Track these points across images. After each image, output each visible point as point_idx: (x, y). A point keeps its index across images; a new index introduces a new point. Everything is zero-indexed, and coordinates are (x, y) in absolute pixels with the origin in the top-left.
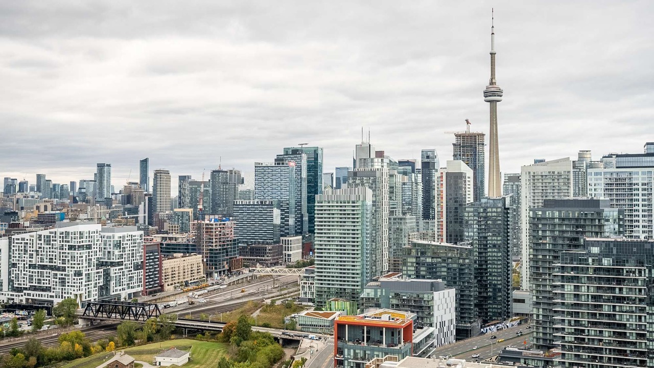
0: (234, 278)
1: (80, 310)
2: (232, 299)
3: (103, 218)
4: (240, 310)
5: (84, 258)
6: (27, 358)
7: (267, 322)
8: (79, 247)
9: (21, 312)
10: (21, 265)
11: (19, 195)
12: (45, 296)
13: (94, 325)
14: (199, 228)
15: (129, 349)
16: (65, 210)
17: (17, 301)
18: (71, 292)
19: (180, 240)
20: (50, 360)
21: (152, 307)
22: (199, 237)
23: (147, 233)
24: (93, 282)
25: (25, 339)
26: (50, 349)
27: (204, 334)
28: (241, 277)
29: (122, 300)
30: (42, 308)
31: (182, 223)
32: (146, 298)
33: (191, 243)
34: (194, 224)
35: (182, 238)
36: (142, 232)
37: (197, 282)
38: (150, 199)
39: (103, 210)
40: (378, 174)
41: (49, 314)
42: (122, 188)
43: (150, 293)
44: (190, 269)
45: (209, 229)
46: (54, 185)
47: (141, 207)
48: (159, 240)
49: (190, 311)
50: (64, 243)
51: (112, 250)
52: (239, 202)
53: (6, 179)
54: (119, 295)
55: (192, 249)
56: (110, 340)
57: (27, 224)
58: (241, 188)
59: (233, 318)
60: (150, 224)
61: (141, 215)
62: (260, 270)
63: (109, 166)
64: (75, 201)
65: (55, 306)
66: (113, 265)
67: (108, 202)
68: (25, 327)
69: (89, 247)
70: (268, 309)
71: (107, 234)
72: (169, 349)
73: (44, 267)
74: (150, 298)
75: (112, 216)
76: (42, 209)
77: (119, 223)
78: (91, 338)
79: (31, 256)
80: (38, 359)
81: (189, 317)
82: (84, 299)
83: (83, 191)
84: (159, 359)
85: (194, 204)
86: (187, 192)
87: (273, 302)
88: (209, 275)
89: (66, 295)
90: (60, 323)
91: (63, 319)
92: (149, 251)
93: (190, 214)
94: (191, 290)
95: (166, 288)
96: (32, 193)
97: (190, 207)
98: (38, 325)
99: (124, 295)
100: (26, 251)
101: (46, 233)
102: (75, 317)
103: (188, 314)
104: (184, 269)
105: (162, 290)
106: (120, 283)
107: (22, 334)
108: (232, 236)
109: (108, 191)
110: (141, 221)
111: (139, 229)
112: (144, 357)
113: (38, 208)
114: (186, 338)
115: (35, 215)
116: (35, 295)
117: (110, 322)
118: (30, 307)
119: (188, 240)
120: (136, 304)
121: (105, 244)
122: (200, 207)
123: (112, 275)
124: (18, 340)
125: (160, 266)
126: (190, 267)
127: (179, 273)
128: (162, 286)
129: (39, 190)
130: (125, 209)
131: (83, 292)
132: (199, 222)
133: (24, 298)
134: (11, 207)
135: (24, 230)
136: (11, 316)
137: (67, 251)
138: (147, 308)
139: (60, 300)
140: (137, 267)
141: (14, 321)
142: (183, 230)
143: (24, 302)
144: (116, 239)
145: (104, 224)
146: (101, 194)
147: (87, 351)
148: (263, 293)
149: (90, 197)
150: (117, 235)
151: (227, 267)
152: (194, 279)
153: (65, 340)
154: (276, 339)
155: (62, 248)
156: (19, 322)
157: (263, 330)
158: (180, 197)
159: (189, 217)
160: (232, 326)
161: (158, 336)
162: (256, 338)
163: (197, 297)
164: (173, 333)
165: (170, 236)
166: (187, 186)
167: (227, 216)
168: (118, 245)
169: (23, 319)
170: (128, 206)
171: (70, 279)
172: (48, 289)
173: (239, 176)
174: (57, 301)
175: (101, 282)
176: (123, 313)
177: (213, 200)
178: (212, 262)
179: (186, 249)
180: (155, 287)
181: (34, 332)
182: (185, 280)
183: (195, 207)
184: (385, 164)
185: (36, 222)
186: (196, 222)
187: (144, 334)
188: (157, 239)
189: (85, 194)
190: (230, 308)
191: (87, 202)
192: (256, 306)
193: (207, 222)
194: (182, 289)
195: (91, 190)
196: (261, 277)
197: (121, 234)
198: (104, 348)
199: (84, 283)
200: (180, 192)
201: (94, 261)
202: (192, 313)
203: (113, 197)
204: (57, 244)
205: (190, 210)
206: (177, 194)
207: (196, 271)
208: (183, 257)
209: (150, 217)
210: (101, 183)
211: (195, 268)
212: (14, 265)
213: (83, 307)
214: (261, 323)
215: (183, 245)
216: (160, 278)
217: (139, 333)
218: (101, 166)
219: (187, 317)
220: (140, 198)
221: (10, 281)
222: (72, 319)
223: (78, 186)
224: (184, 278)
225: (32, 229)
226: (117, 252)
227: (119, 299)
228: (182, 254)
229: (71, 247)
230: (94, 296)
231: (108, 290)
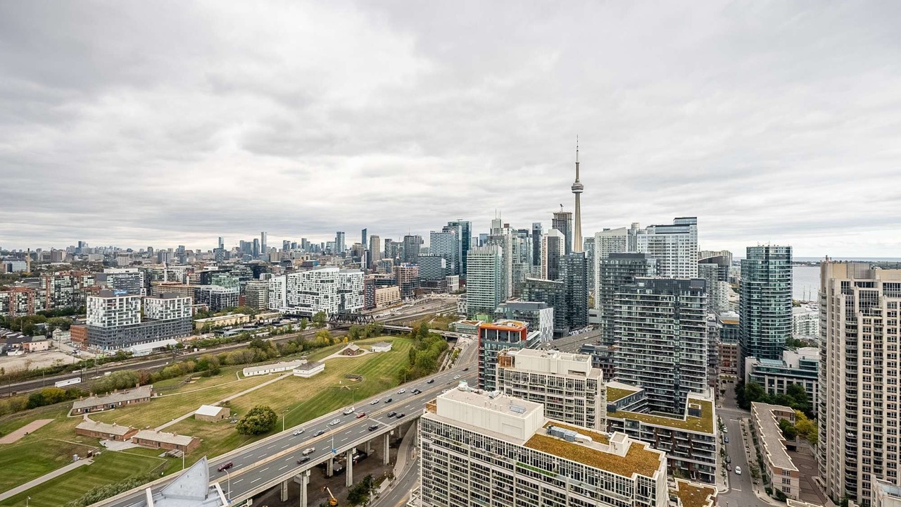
0: (418, 300)
1: (328, 318)
2: (417, 313)
3: (341, 264)
4: (422, 319)
5: (330, 288)
6: (297, 346)
7: (437, 326)
8: (327, 281)
9: (294, 319)
10: (293, 292)
11: (292, 251)
12: (306, 310)
13: (335, 327)
14: (397, 270)
15: (356, 342)
16: (318, 260)
17: (291, 313)
18: (322, 308)
20: (311, 347)
21: (370, 317)
22: (397, 275)
23: (366, 273)
24: (335, 302)
25: (296, 335)
26: (310, 341)
27: (400, 334)
28: (422, 299)
29: (352, 313)
30: (306, 317)
31: (387, 267)
32: (366, 312)
33: (392, 279)
34: (394, 268)
35: (387, 276)
36: (363, 273)
37: (396, 302)
38: (368, 253)
39: (339, 260)
40: (505, 238)
41: (310, 320)
42: (351, 246)
43: (368, 309)
44: (392, 295)
45: (403, 270)
46: (312, 245)
47: (363, 257)
48: (373, 277)
49: (392, 320)
50: (318, 279)
51: (345, 283)
52: (421, 255)
53: (284, 241)
54: (350, 310)
55: (393, 283)
56: (345, 336)
57: (296, 267)
58: (422, 246)
59: (418, 325)
60: (368, 268)
61: (363, 262)
62: (433, 296)
63: (343, 233)
64: (324, 254)
65: (313, 315)
66: (346, 292)
67: (343, 255)
68: (296, 328)
69: (332, 281)
70: (437, 319)
71: (343, 274)
72: (379, 342)
73: (306, 293)
74: (368, 311)
75: (346, 263)
76: (305, 259)
77: (350, 267)
78: (334, 335)
79: (299, 286)
80: (304, 346)
81: (392, 323)
82: (329, 312)
83: (329, 248)
84: (374, 348)
85: (394, 256)
86: (389, 249)
87: (442, 315)
88: (403, 298)
89: (319, 310)
90: (316, 325)
91: (318, 323)
92: (367, 283)
94: (392, 307)
95: (378, 306)
96: (299, 250)
97: (392, 258)
98: (303, 326)
99: (353, 310)
100: (296, 283)
101: (308, 273)
102: (325, 322)
104: (388, 295)
105: (375, 307)
106: (350, 302)
107: (294, 332)
108: (417, 275)
109: (343, 248)
110: (363, 266)
111: (362, 271)
112: (365, 346)
113: (303, 258)
114: (389, 336)
115: (301, 262)
116: (302, 309)
117: (343, 326)
118: (298, 316)
119: (390, 277)
120: (360, 315)
121: (342, 280)
122: (398, 258)
123: (346, 298)
124: (292, 335)
125: (374, 293)
126: (391, 293)
127: (385, 297)
128: (375, 305)
129: (303, 248)
130: (353, 259)
131: (329, 308)
132: (397, 266)
133: (295, 311)
134: (287, 257)
135: (295, 271)
136: (288, 321)
137: (320, 284)
138: (366, 318)
139: (316, 312)
140: (360, 293)
141: (290, 324)
142: (388, 271)
143: (295, 313)
144: (348, 276)
145: (341, 268)
146: (339, 251)
147: (332, 342)
148: (435, 309)
149: (332, 252)
150: (349, 274)
151: (414, 294)
152: (394, 301)
153: (319, 335)
154: (443, 337)
155: (316, 282)
156: (292, 325)
157: (435, 331)
158: (385, 252)
159: (391, 263)
160: (417, 329)
161: (373, 334)
162: (431, 336)
163: (396, 311)
164: (382, 332)
165: (380, 275)
166: (390, 245)
167: (414, 263)
168: (349, 280)
169: (295, 323)
170: (355, 257)
171: (322, 300)
172: (309, 306)
173: (421, 239)
174: (314, 313)
175: (340, 302)
176: (352, 320)
177: (406, 254)
178: (405, 291)
179: (389, 283)
180: (371, 305)
181: (301, 331)
183: (395, 258)
184: (510, 232)
185: (301, 266)
186: (395, 266)
187: (365, 333)
188: (372, 276)
189: (330, 250)
190: (415, 318)
191: (331, 254)
192: (431, 317)
193: (402, 266)
194: (387, 307)
195: (333, 247)
196: (434, 300)
197: (351, 274)
198: (342, 341)
199: (330, 303)
200: (386, 248)
201: (335, 289)
203: (346, 252)
204: (314, 279)
205: (392, 260)
206: (384, 250)
207: (395, 296)
209: (368, 264)
210: (339, 243)
211: (395, 294)
212: (289, 292)
213: (329, 316)
214: (434, 327)
215: (388, 280)
216: (374, 300)
217: (362, 333)
218: (339, 234)
219: (390, 323)
220: (362, 252)
221: (287, 301)
222: (323, 324)
223: (325, 246)
224: (388, 300)
225: (299, 270)
226: (348, 284)
227: (350, 312)
228: (387, 286)
229: (322, 281)
230: (336, 311)
231: (343, 307)
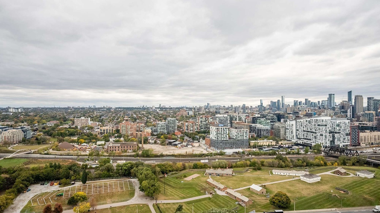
3: (332, 115)
5: (324, 129)
6: (303, 163)
8: (322, 125)
9: (300, 147)
10: (300, 130)
11: (299, 106)
12: (309, 142)
13: (328, 155)
14: (379, 120)
15: (344, 167)
16: (316, 112)
17: (299, 142)
18: (319, 142)
19: (368, 125)
20: (311, 165)
21: (355, 152)
22: (379, 124)
23: (352, 121)
24: (328, 139)
25: (302, 156)
26: (311, 161)
29: (340, 147)
30: (308, 146)
31: (370, 118)
32: (351, 148)
33: (374, 126)
34: (376, 118)
35: (370, 124)
36: (349, 121)
37: (378, 143)
38: (353, 108)
39: (331, 112)
41: (310, 148)
42: (340, 103)
43: (354, 146)
44: (374, 138)
46: (312, 103)
47: (349, 111)
48: (358, 124)
49: (374, 156)
50: (316, 124)
51: (335, 127)
53: (294, 101)
54: (339, 145)
55: (375, 129)
56: (335, 162)
57: (302, 116)
60: (353, 117)
61: (349, 114)
63: (334, 94)
64: (320, 108)
65: (313, 146)
66: (336, 133)
68: (302, 152)
69: (326, 125)
71: (333, 121)
72: (363, 170)
73: (308, 132)
74: (353, 148)
75: (336, 114)
76: (307, 111)
77: (339, 117)
78: (327, 160)
79: (304, 128)
80: (307, 164)
82: (324, 145)
83: (323, 104)
84: (358, 173)
86: (372, 104)
89: (317, 143)
90: (315, 152)
91: (316, 151)
92: (353, 128)
93: (374, 114)
94: (374, 147)
95: (361, 144)
96: (304, 106)
97: (374, 111)
98: (306, 152)
99: (341, 145)
100: (302, 126)
101: (309, 119)
102: (321, 151)
103: (374, 157)
104: (371, 137)
105: (359, 145)
106: (339, 140)
107: (301, 154)
109: (333, 104)
110: (349, 116)
111: (348, 119)
112: (351, 171)
113: (306, 111)
114: (372, 167)
115: (305, 113)
116: (305, 141)
117: (335, 155)
118: (303, 145)
119: (373, 125)
120: (347, 149)
121: (333, 125)
123: (336, 137)
124: (299, 156)
125: (358, 135)
126: (374, 137)
127: (368, 139)
128: (360, 144)
129: (306, 104)
130: (341, 112)
131: (324, 142)
132: (379, 117)
133: (301, 142)
134: (296, 110)
135: (301, 118)
136: (297, 147)
137: (317, 126)
138: (352, 152)
139: (315, 144)
140: (347, 135)
141: (298, 149)
142: (370, 120)
143: (301, 143)
144: (337, 123)
145: (332, 117)
146: (331, 106)
147: (325, 164)
149: (326, 107)
150: (338, 122)
152: (376, 142)
153: (317, 159)
155: (315, 125)
156: (300, 150)
158: (368, 107)
159: (373, 115)
161: (358, 164)
163: (378, 150)
164: (365, 164)
165: (363, 123)
168: (338, 125)
169: (301, 149)
170: (343, 110)
171: (318, 137)
172: (310, 140)
174: (313, 144)
175: (331, 139)
176: (341, 152)
179: (371, 129)
180: (356, 143)
181: (305, 154)
182: (371, 142)
183: (376, 111)
185: (305, 116)
186: (377, 117)
187: (351, 162)
188: (357, 124)
189: (324, 106)
191: (325, 108)
194: (369, 146)
195: (326, 104)
197: (340, 121)
198: (333, 165)
199: (324, 139)
200: (368, 104)
201: (328, 131)
202: (375, 157)
203: (336, 107)
204: (313, 124)
205: (374, 112)
206: (367, 105)
207: (377, 139)
208: (370, 132)
209: (353, 114)
210: (330, 101)
212: (298, 130)
213: (323, 148)
215: (370, 127)
216: (358, 140)
217: (349, 161)
218: (330, 95)
219: (372, 158)
220: (348, 107)
221: (296, 135)
222: (319, 152)
223: (321, 103)
224: (371, 141)
225: (304, 118)
226: (338, 128)
227: (339, 146)
228: (370, 131)
229: (318, 125)
230: (328, 144)
231: (334, 142)
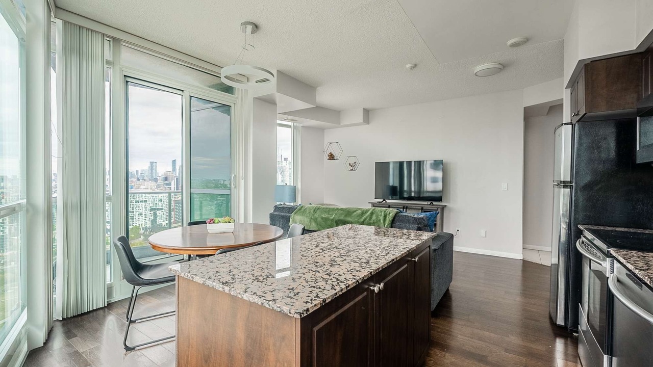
1: (142, 231)
3: (153, 188)
5: (143, 207)
8: (141, 201)
16: (133, 184)
18: (137, 223)
23: (176, 195)
24: (148, 218)
29: (163, 226)
36: (173, 194)
38: (177, 179)
39: (153, 184)
40: (284, 168)
42: (163, 174)
43: (177, 222)
47: (173, 183)
50: (133, 200)
51: (157, 203)
54: (161, 224)
60: (177, 190)
61: (172, 186)
63: (156, 163)
64: (138, 180)
66: (158, 209)
67: (156, 180)
69: (146, 201)
71: (155, 195)
75: (158, 187)
82: (143, 226)
83: (143, 175)
89: (134, 224)
92: (177, 203)
102: (139, 234)
106: (162, 218)
109: (156, 175)
110: (172, 189)
121: (154, 200)
123: (158, 214)
130: (165, 184)
131: (143, 223)
137: (134, 203)
139: (131, 227)
144: (160, 197)
145: (154, 191)
146: (152, 176)
149: (146, 178)
155: (132, 202)
168: (161, 201)
170: (166, 182)
171: (136, 217)
175: (152, 218)
184: (288, 164)
189: (143, 177)
191: (145, 180)
195: (147, 174)
197: (162, 195)
199: (143, 219)
201: (149, 208)
203: (158, 178)
209: (177, 187)
210: (152, 171)
218: (152, 163)
220: (172, 178)
223: (140, 173)
226: (160, 204)
229: (136, 202)
230: (149, 224)
231: (156, 222)
